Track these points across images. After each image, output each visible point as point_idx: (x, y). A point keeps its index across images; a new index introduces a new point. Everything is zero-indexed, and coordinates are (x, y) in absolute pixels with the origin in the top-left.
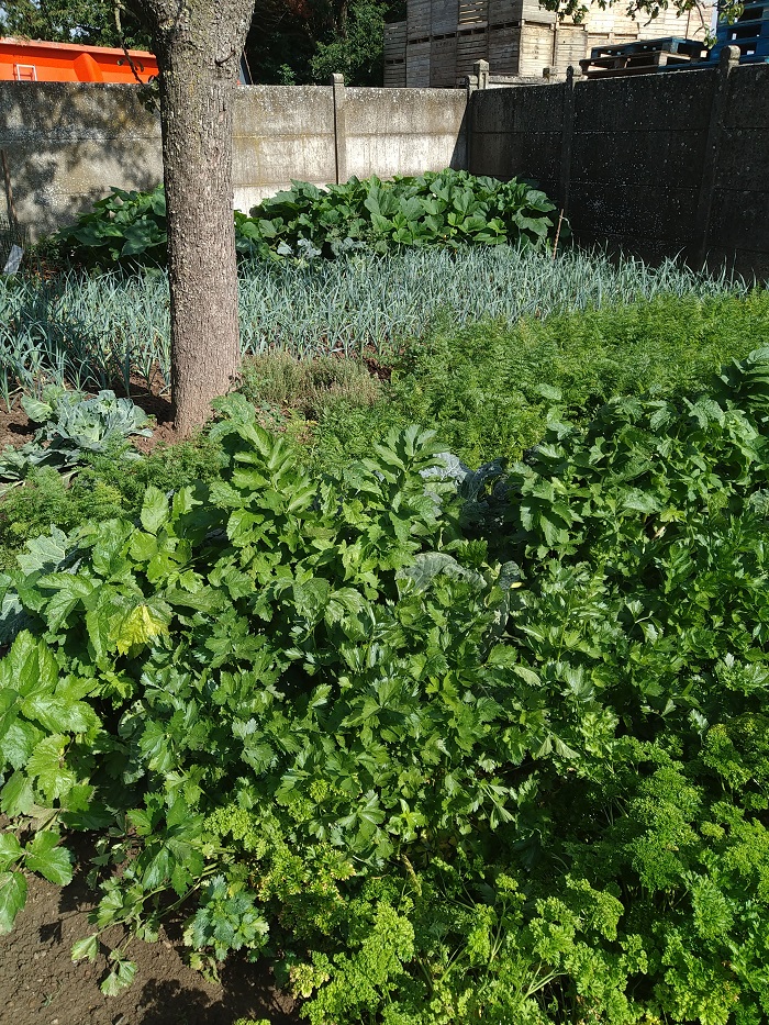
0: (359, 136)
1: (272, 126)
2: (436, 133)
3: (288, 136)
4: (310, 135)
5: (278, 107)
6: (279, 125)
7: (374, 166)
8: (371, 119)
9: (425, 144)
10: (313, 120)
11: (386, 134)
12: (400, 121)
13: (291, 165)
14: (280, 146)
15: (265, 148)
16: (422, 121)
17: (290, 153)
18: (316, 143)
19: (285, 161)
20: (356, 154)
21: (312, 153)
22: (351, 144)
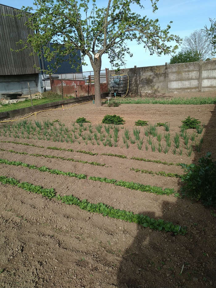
0: (206, 70)
1: (185, 70)
3: (189, 71)
4: (193, 71)
5: (187, 66)
6: (187, 69)
7: (209, 76)
8: (209, 66)
10: (195, 68)
11: (213, 69)
13: (189, 77)
14: (186, 73)
15: (183, 74)
17: (189, 74)
18: (195, 72)
19: (188, 76)
20: (205, 74)
21: (194, 74)
22: (203, 72)
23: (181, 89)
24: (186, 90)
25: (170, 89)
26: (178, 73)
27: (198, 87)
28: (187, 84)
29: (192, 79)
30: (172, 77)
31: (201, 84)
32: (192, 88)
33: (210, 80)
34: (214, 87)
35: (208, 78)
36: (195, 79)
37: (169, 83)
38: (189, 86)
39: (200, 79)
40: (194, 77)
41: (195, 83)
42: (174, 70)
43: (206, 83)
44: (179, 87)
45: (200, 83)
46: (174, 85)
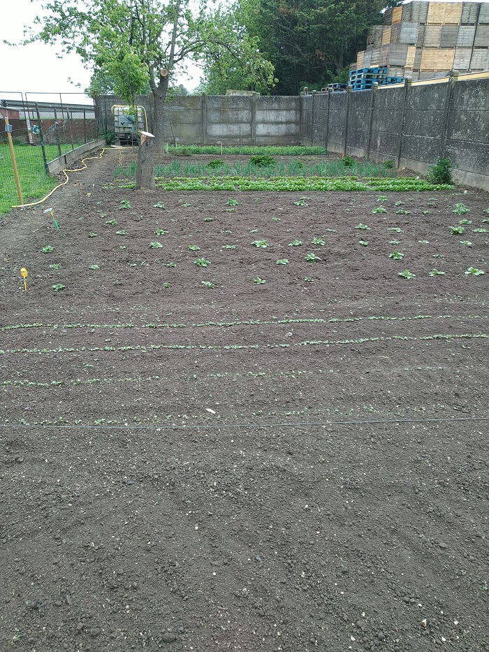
0: (260, 110)
1: (232, 106)
2: (288, 110)
3: (238, 109)
4: (244, 109)
5: (234, 101)
6: (235, 106)
7: (265, 119)
8: (265, 105)
9: (285, 113)
11: (270, 110)
12: (275, 106)
13: (238, 118)
14: (234, 112)
15: (229, 113)
16: (283, 106)
17: (237, 114)
18: (246, 112)
19: (236, 116)
20: (259, 116)
21: (244, 115)
22: (257, 112)
23: (226, 137)
24: (235, 140)
25: (211, 136)
26: (222, 111)
27: (250, 136)
28: (235, 129)
29: (242, 122)
30: (214, 116)
31: (255, 130)
32: (243, 137)
33: (266, 126)
34: (272, 136)
35: (264, 122)
36: (246, 123)
37: (209, 127)
38: (238, 132)
39: (252, 122)
40: (245, 119)
41: (246, 128)
42: (216, 106)
43: (261, 130)
44: (225, 134)
45: (253, 130)
46: (217, 130)
